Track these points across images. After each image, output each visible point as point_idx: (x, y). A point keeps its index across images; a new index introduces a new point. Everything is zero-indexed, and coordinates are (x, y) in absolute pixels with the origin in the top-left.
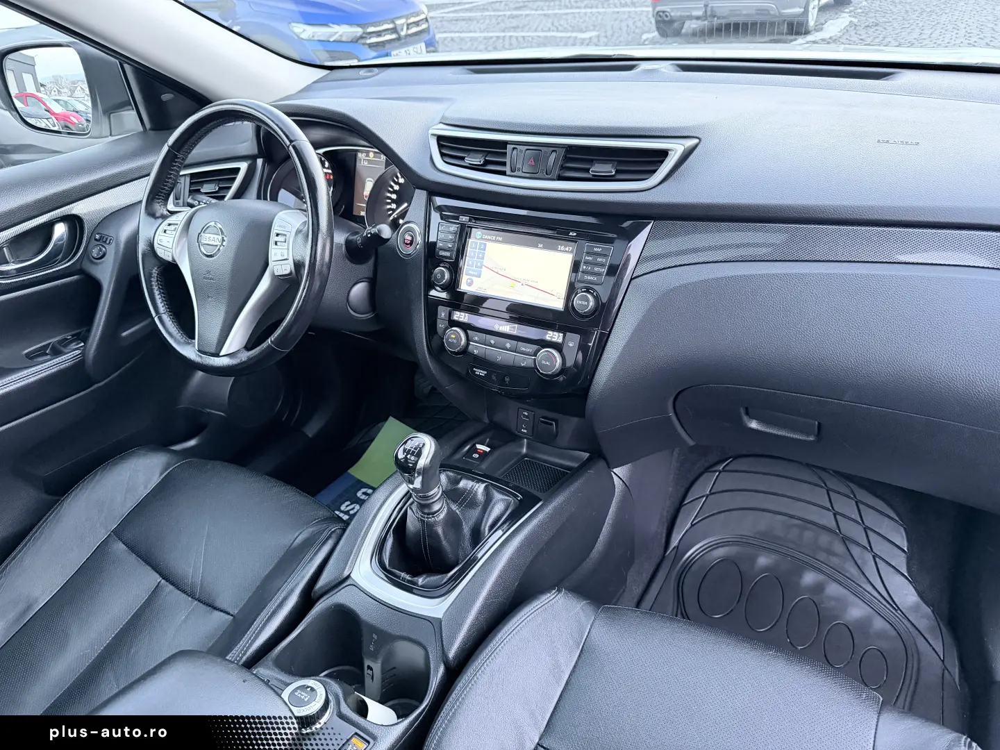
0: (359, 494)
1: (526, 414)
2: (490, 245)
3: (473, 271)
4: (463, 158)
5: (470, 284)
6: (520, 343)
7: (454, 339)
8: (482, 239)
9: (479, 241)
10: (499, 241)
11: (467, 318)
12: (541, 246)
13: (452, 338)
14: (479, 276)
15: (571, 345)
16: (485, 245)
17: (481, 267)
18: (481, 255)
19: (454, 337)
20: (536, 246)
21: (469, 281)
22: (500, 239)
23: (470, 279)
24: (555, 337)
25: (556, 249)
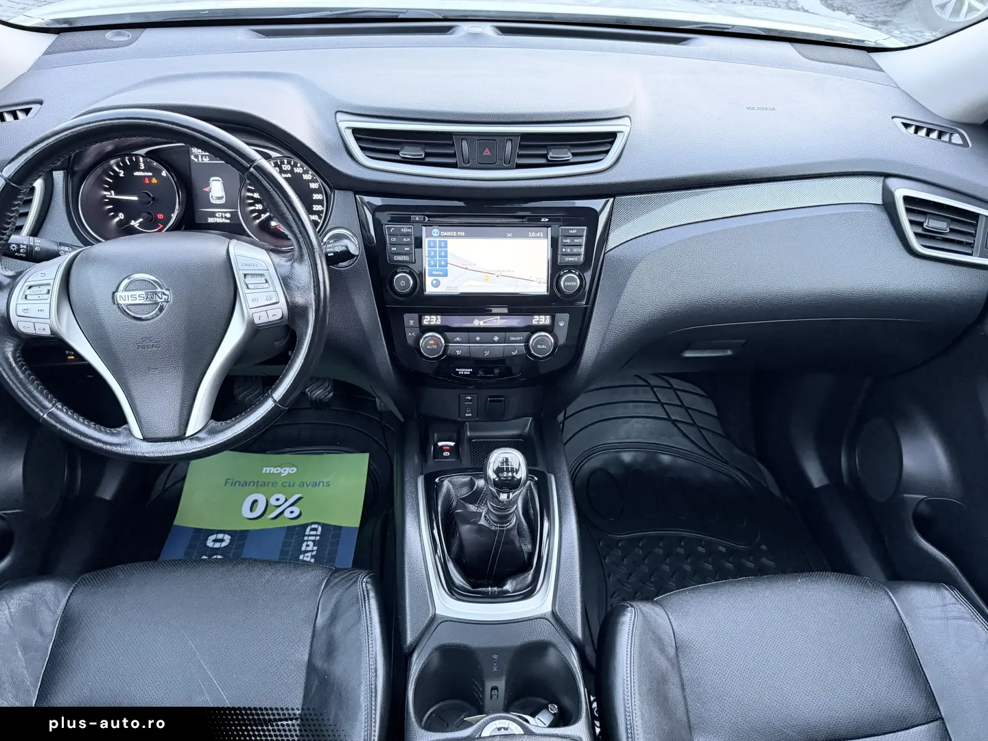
0: (210, 544)
1: (469, 398)
2: (450, 241)
3: (437, 270)
4: (397, 152)
5: (437, 285)
6: (508, 334)
7: (433, 344)
8: (440, 236)
9: (437, 240)
10: (460, 237)
11: (439, 320)
12: (510, 235)
13: (432, 344)
14: (446, 275)
15: (561, 325)
16: (446, 243)
17: (446, 266)
18: (443, 254)
19: (433, 342)
20: (505, 236)
21: (434, 282)
22: (463, 234)
23: (434, 280)
24: (544, 320)
25: (526, 236)
